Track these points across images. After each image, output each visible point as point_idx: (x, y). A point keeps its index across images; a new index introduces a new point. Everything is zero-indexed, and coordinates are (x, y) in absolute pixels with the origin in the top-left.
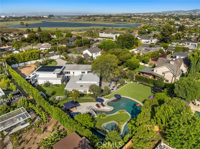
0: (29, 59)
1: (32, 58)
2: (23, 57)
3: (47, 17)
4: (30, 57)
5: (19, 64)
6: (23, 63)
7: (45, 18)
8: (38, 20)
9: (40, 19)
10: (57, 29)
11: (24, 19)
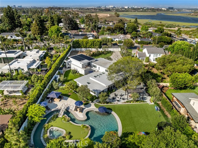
0: (91, 46)
1: (93, 46)
2: (86, 43)
3: (166, 9)
4: (91, 44)
5: (82, 49)
6: (85, 49)
7: (162, 10)
8: (154, 12)
9: (157, 11)
10: (161, 22)
11: (141, 10)
